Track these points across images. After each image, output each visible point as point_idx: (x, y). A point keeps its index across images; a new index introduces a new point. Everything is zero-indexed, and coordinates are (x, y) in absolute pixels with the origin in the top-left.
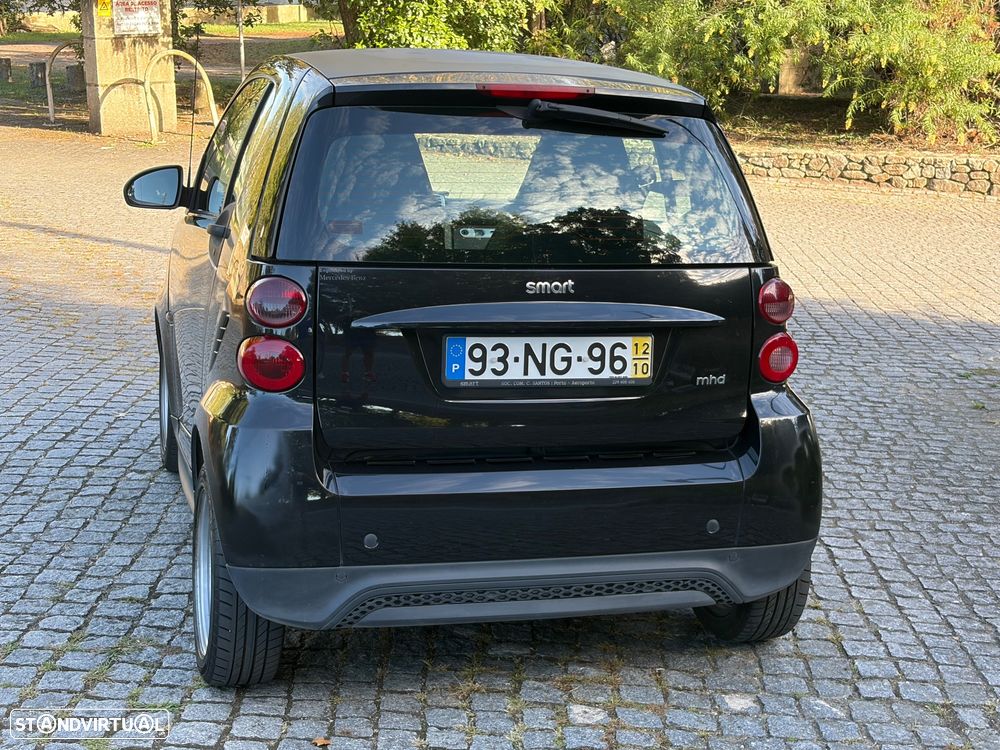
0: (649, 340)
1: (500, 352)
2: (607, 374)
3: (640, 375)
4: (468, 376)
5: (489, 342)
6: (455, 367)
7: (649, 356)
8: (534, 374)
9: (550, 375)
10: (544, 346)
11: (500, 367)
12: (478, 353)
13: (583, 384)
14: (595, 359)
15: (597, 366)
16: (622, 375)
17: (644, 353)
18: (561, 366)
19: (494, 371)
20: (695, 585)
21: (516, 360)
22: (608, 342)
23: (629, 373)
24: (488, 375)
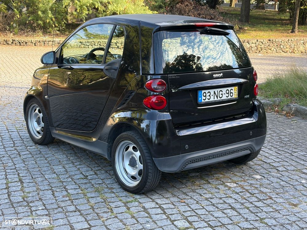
0: (237, 87)
1: (209, 94)
2: (230, 97)
3: (236, 97)
4: (203, 101)
5: (207, 91)
6: (200, 99)
7: (237, 92)
8: (216, 99)
9: (219, 99)
10: (218, 91)
11: (209, 98)
12: (205, 94)
13: (225, 100)
14: (227, 94)
15: (227, 95)
16: (232, 97)
17: (236, 91)
18: (221, 96)
19: (208, 99)
20: (248, 149)
21: (212, 95)
22: (229, 89)
23: (233, 97)
24: (207, 100)
